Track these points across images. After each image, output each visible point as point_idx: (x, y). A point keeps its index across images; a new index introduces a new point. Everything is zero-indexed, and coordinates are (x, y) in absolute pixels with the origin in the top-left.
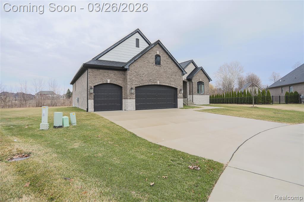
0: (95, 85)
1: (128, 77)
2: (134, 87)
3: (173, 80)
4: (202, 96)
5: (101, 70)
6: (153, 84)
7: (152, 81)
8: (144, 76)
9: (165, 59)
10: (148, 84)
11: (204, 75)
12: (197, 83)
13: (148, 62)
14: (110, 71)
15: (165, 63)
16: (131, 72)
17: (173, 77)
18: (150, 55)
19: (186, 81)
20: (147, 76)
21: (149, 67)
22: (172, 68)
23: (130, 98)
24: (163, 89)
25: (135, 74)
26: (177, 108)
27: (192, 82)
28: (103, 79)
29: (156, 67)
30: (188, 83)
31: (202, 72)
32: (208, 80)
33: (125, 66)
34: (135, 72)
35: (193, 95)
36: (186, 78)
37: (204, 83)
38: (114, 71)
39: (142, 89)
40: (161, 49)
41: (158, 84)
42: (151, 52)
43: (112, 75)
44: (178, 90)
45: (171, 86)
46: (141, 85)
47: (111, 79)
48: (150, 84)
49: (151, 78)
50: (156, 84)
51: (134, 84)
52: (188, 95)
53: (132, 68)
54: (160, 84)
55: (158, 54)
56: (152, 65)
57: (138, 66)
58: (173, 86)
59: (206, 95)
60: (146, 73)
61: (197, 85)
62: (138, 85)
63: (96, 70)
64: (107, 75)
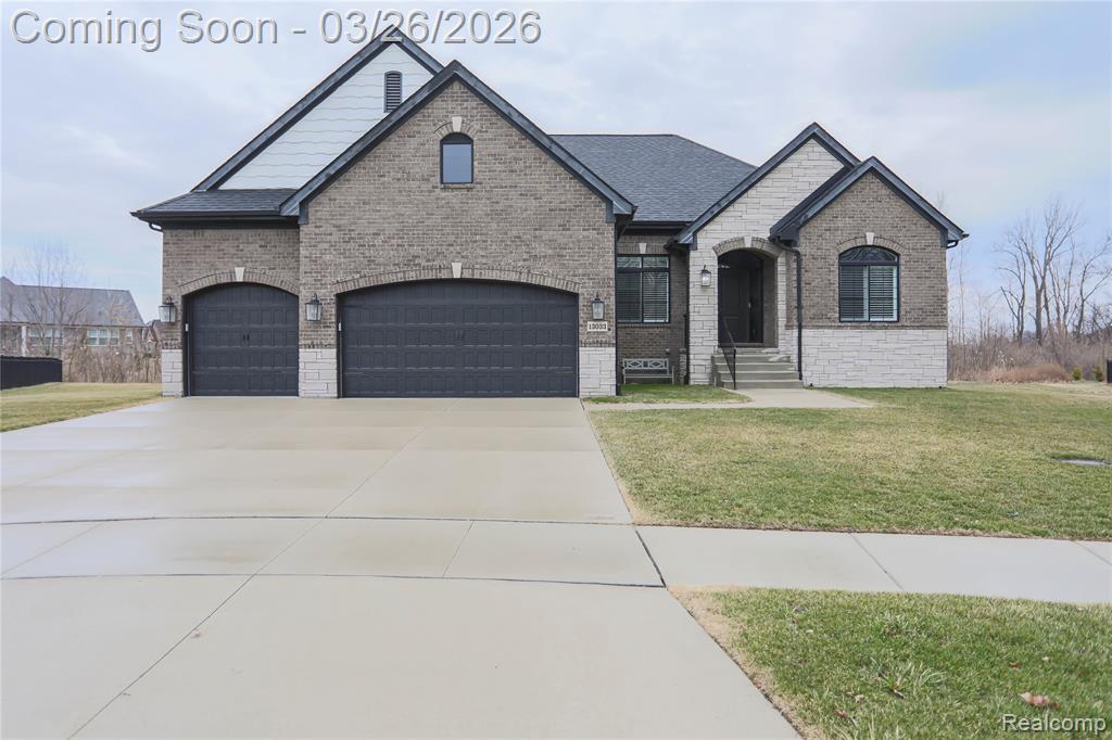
0: (185, 291)
1: (303, 252)
2: (328, 294)
3: (550, 252)
4: (880, 333)
5: (209, 233)
6: (430, 276)
7: (424, 263)
8: (378, 241)
9: (499, 147)
10: (399, 278)
11: (897, 207)
12: (834, 259)
13: (399, 176)
14: (244, 233)
15: (499, 167)
16: (317, 231)
17: (546, 235)
18: (413, 143)
19: (765, 248)
20: (394, 242)
21: (405, 199)
22: (541, 189)
23: (309, 342)
24: (495, 299)
25: (332, 238)
26: (574, 393)
27: (798, 253)
28: (220, 265)
29: (443, 194)
30: (781, 260)
31: (885, 191)
32: (933, 235)
33: (285, 208)
34: (335, 226)
35: (803, 330)
36: (766, 235)
37: (898, 255)
38: (260, 231)
39: (379, 301)
40: (473, 103)
41: (457, 275)
42: (415, 128)
43: (251, 247)
44: (581, 302)
45: (535, 281)
46: (363, 284)
47: (250, 265)
48: (412, 276)
49: (415, 250)
50: (444, 275)
51: (330, 279)
52: (781, 329)
53: (320, 210)
54: (467, 275)
55: (457, 128)
56: (426, 186)
57: (352, 200)
58: (548, 282)
59: (919, 332)
60: (390, 229)
61: (835, 268)
62: (351, 287)
63: (191, 232)
64: (233, 251)
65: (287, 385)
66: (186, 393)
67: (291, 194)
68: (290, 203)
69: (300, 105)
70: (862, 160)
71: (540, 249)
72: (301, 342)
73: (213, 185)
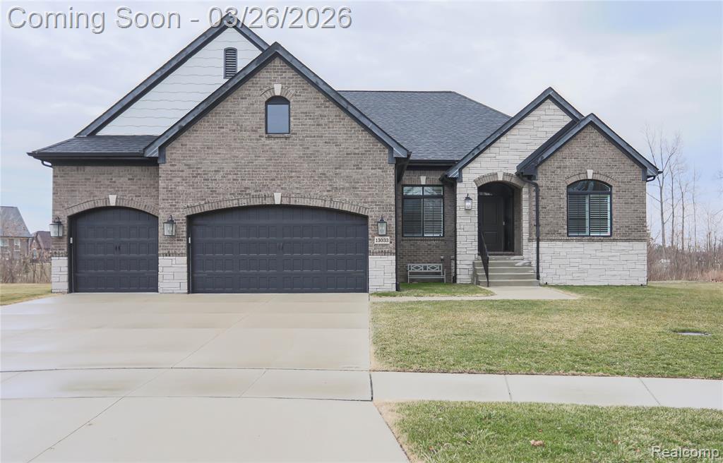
0: (70, 213)
1: (162, 184)
2: (181, 216)
3: (347, 185)
4: (597, 245)
5: (88, 169)
6: (257, 202)
7: (253, 193)
8: (219, 176)
9: (309, 107)
10: (234, 204)
11: (611, 151)
12: (564, 190)
13: (234, 128)
14: (116, 170)
15: (309, 122)
16: (172, 168)
17: (345, 172)
18: (244, 103)
19: (514, 181)
20: (230, 177)
21: (238, 145)
22: (341, 138)
23: (167, 252)
24: (307, 220)
25: (184, 174)
26: (365, 289)
27: (536, 185)
28: (97, 193)
29: (268, 142)
30: (525, 190)
31: (601, 139)
32: (636, 171)
33: (147, 151)
34: (186, 165)
35: (541, 244)
36: (514, 171)
37: (611, 187)
38: (129, 168)
39: (219, 221)
40: (290, 74)
41: (278, 202)
42: (247, 92)
43: (122, 180)
44: (370, 222)
45: (336, 206)
46: (207, 208)
47: (120, 193)
48: (244, 203)
49: (247, 183)
50: (268, 202)
51: (182, 205)
52: (525, 242)
53: (174, 153)
54: (285, 202)
55: (278, 93)
56: (254, 136)
57: (199, 145)
58: (346, 208)
59: (626, 244)
60: (228, 167)
61: (564, 196)
62: (198, 210)
63: (75, 168)
64: (107, 182)
65: (149, 283)
66: (70, 291)
67: (152, 140)
68: (152, 147)
69: (159, 73)
70: (585, 116)
71: (340, 183)
72: (160, 252)
73: (92, 132)
